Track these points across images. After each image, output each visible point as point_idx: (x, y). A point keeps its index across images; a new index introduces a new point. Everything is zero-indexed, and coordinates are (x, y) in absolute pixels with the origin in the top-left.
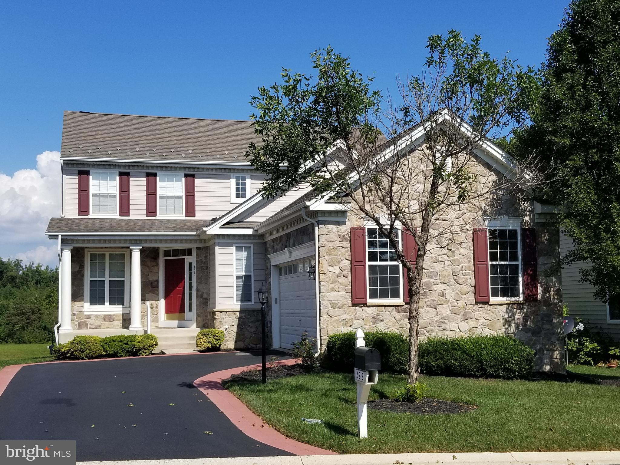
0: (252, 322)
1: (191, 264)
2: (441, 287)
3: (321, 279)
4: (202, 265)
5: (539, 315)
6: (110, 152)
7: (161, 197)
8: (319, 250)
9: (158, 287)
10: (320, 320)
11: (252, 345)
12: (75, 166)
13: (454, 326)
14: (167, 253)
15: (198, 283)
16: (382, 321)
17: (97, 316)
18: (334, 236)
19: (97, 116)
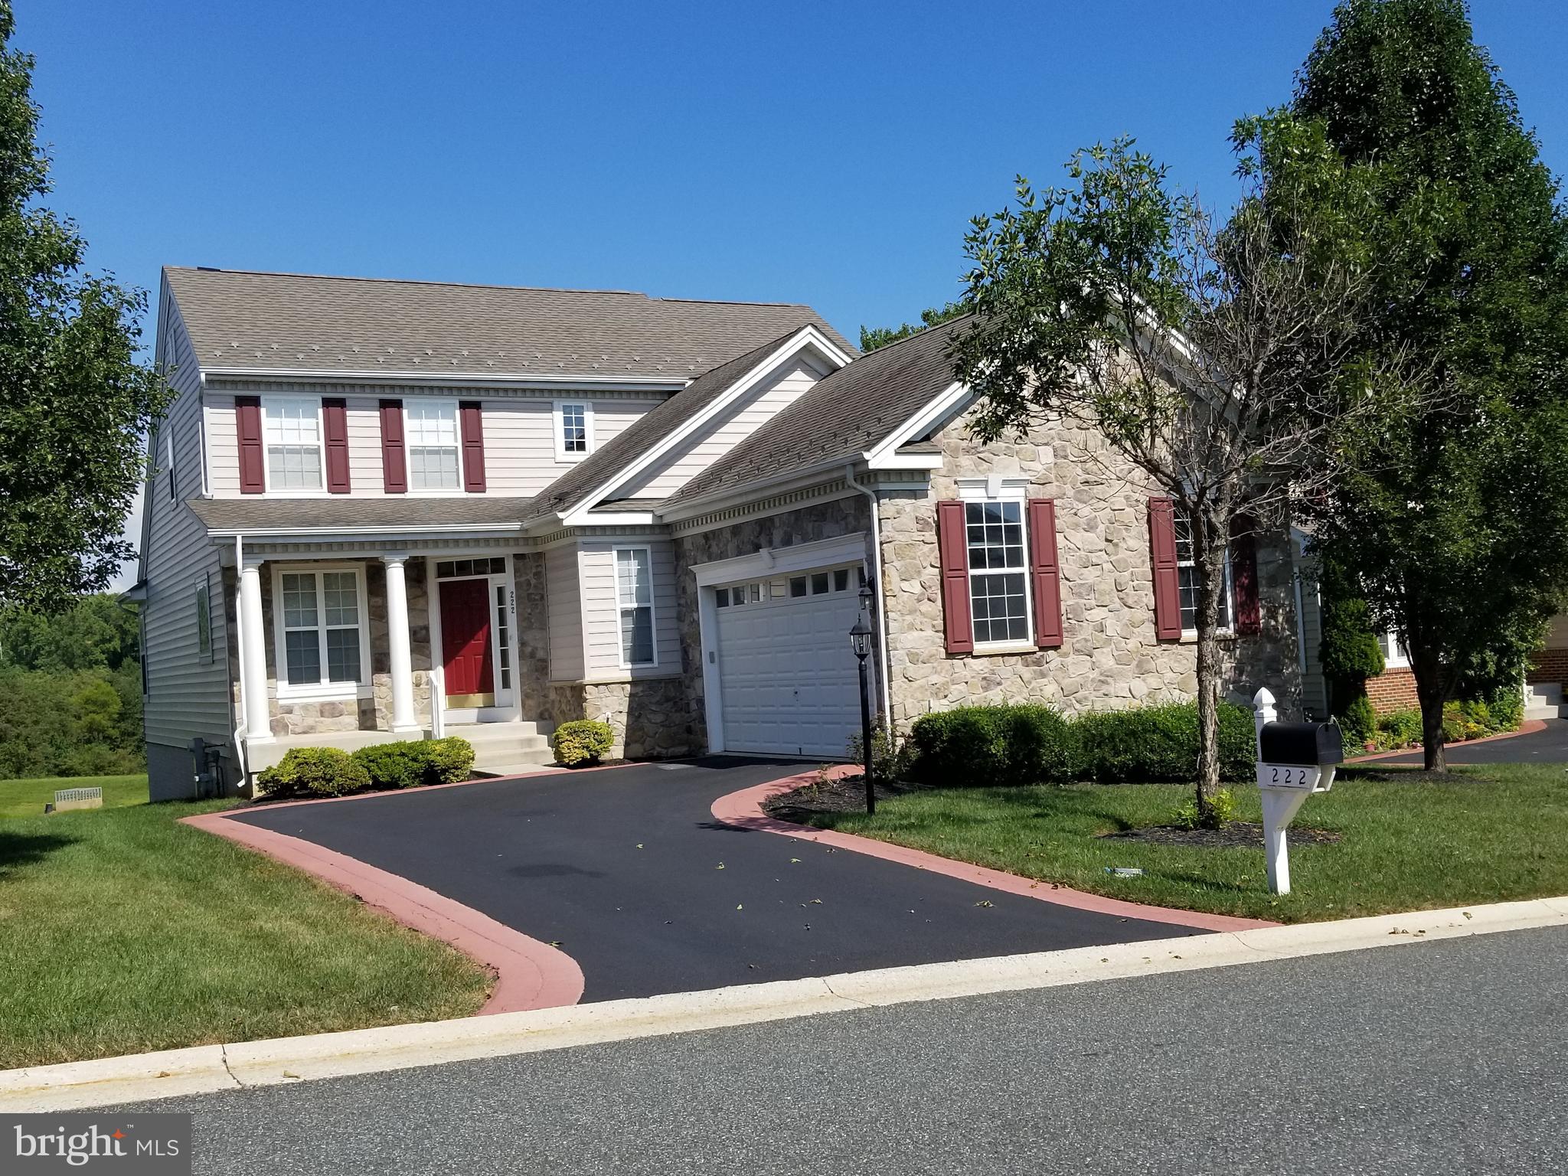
0: (658, 703)
1: (500, 591)
2: (1098, 614)
3: (889, 607)
4: (530, 591)
5: (1260, 660)
6: (301, 356)
7: (413, 452)
8: (881, 550)
9: (428, 641)
10: (890, 688)
11: (658, 749)
12: (229, 386)
13: (1120, 687)
14: (444, 569)
15: (522, 630)
16: (999, 684)
17: (305, 707)
18: (907, 521)
19: (239, 278)
